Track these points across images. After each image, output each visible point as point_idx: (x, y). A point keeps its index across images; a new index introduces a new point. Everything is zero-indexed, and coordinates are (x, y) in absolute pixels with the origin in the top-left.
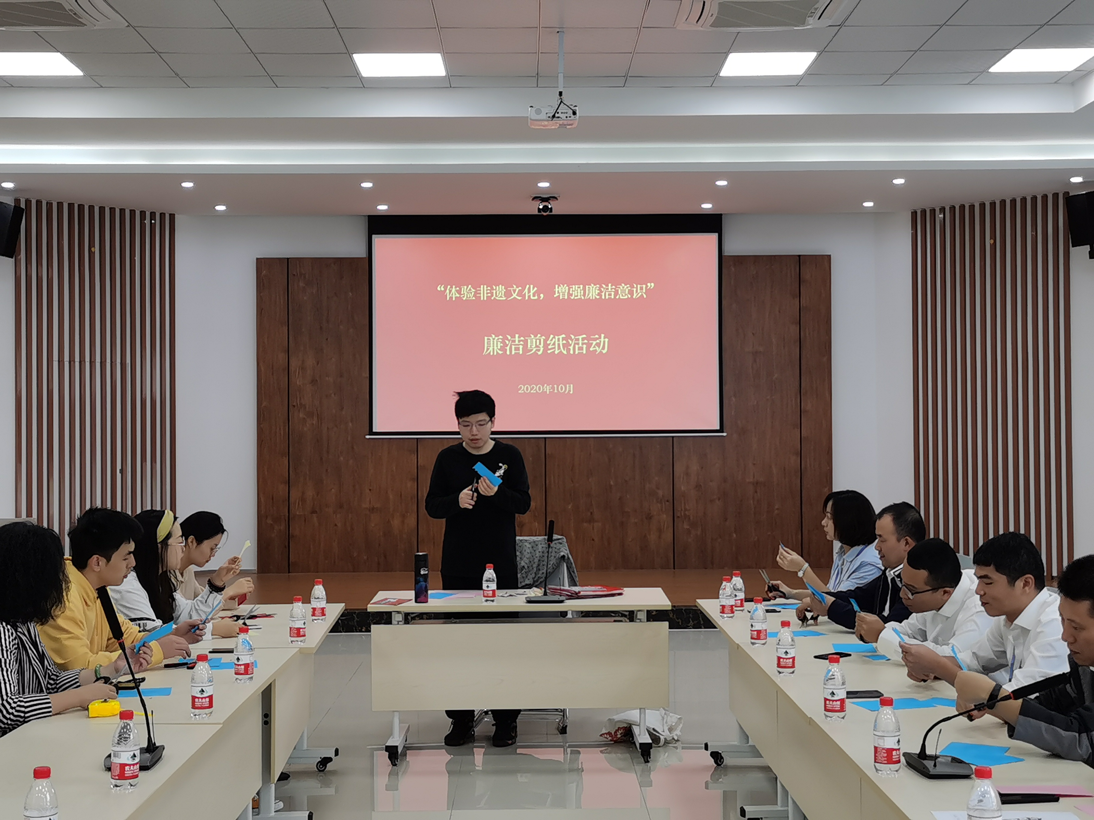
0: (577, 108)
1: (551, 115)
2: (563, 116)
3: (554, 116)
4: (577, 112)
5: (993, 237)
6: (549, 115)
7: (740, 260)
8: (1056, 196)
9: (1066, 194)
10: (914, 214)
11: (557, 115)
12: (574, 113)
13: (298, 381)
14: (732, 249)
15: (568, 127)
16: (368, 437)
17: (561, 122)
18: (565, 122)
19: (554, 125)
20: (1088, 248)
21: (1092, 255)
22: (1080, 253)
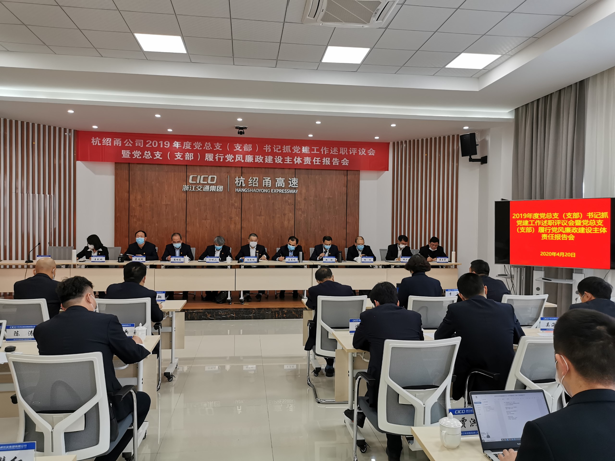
5: (427, 153)
8: (458, 135)
9: (462, 134)
10: (394, 143)
13: (133, 205)
20: (468, 157)
21: (471, 160)
22: (464, 160)
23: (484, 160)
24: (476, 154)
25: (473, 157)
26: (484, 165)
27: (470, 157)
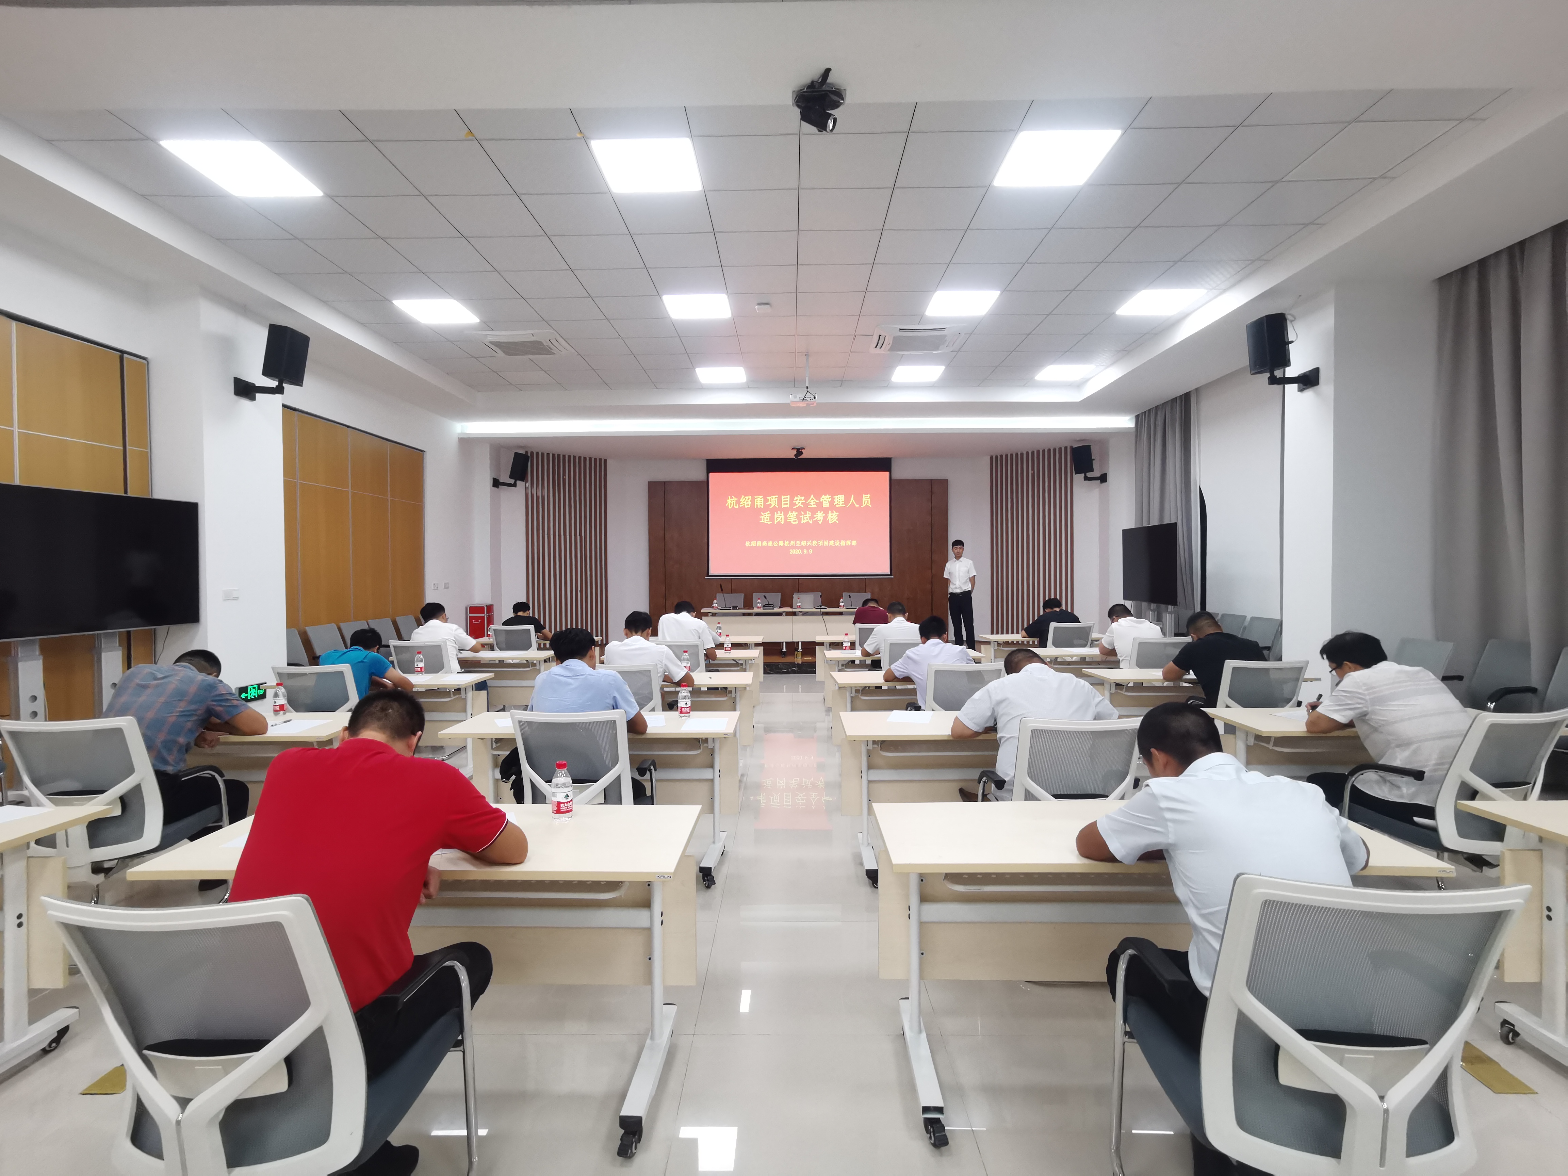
0: (816, 395)
1: (802, 399)
2: (808, 399)
3: (804, 399)
4: (816, 397)
5: (1033, 469)
6: (801, 399)
7: (900, 482)
8: (1066, 448)
9: (1071, 447)
10: (991, 458)
11: (805, 399)
12: (815, 398)
14: (895, 476)
15: (811, 406)
16: (706, 578)
17: (807, 403)
18: (810, 403)
19: (803, 404)
20: (1083, 475)
21: (1086, 478)
22: (1079, 478)
23: (1103, 478)
24: (1092, 471)
25: (1089, 475)
26: (1104, 484)
27: (1085, 475)
